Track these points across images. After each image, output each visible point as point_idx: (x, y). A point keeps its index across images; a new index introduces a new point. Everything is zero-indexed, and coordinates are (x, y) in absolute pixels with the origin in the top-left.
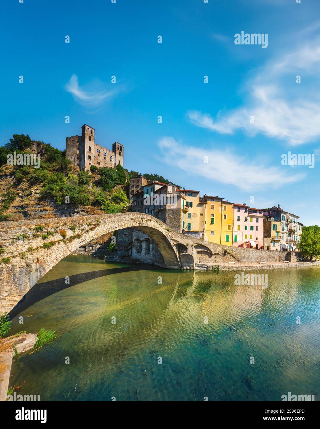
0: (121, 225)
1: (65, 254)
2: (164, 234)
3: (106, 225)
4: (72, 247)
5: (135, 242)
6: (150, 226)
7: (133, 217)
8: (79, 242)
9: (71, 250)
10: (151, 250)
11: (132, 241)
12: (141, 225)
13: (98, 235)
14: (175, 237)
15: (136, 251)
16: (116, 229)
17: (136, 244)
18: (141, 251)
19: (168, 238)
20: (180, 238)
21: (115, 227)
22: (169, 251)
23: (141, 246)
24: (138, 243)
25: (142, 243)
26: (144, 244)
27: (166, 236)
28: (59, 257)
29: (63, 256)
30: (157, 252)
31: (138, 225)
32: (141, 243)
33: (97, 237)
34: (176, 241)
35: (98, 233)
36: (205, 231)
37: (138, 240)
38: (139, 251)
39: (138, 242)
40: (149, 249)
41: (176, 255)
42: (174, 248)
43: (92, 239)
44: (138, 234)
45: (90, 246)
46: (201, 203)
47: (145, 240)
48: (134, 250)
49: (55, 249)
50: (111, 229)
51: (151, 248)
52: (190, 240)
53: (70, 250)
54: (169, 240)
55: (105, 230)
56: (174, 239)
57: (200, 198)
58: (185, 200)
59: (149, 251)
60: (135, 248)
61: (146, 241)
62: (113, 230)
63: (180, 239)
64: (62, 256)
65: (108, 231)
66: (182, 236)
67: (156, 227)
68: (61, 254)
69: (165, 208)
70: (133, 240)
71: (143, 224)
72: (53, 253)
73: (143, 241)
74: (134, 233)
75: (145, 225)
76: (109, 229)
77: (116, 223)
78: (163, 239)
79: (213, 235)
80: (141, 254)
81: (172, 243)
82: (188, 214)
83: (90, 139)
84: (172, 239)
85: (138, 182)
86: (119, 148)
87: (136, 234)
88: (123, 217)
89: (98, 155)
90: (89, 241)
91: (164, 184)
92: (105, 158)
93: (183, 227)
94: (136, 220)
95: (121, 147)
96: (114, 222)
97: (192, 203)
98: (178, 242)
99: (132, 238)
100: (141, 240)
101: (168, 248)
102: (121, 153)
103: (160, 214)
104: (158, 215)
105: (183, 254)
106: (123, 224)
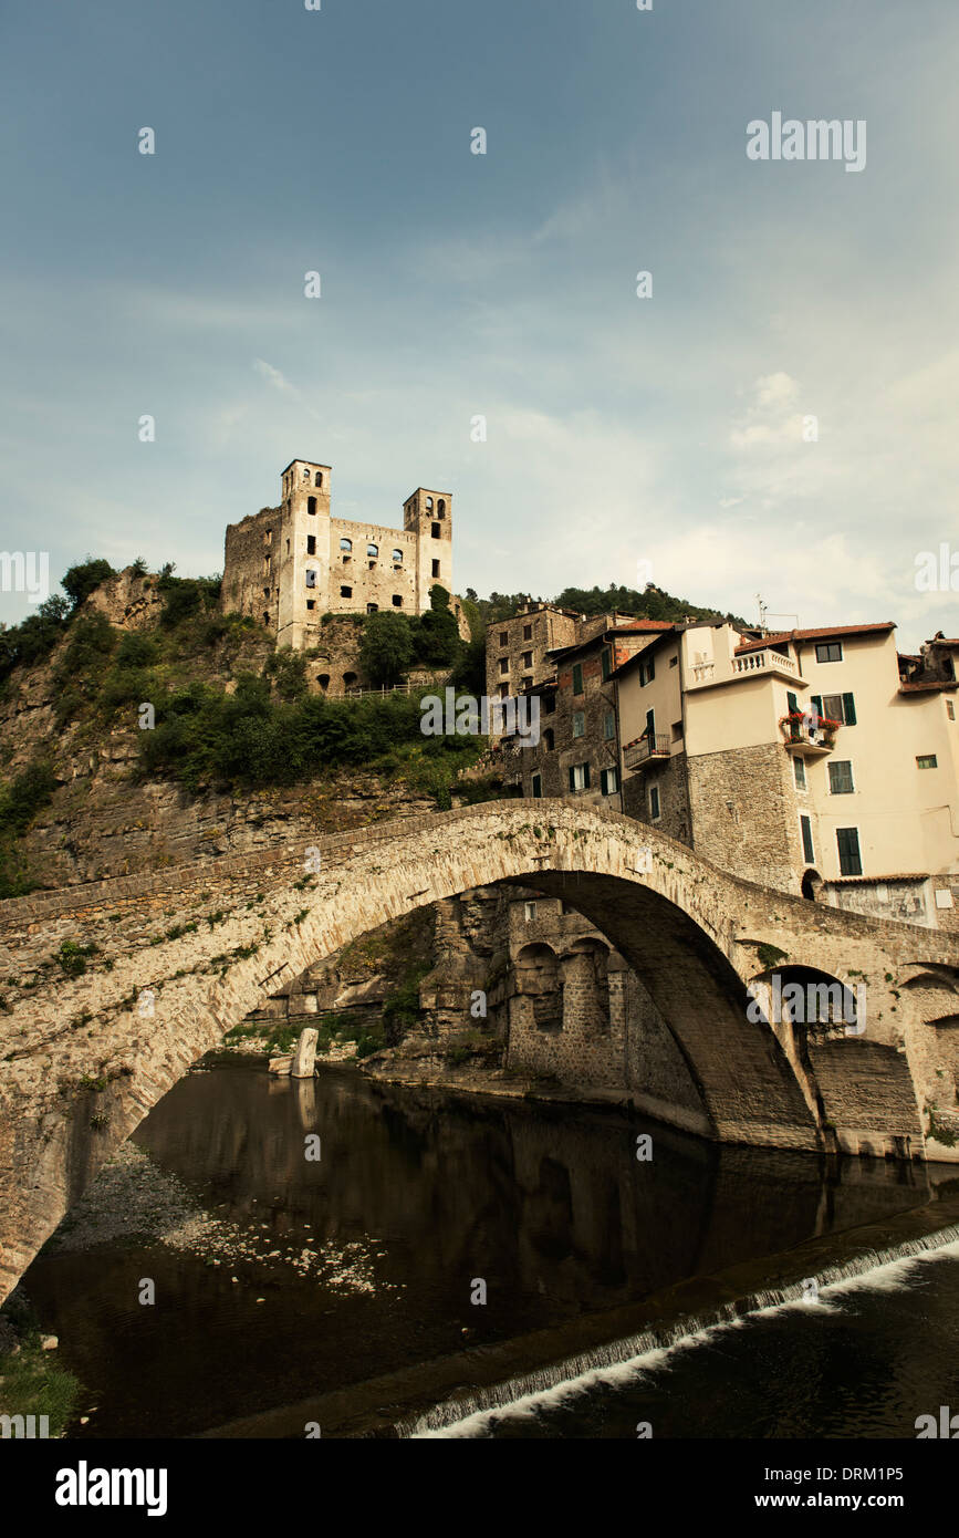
0: (445, 874)
1: (201, 1040)
2: (689, 911)
3: (375, 879)
4: (229, 1005)
5: (525, 964)
6: (600, 870)
7: (505, 829)
8: (257, 978)
9: (228, 1021)
10: (617, 1017)
11: (510, 961)
12: (548, 865)
13: (337, 938)
14: (761, 921)
15: (533, 1022)
16: (421, 901)
17: (531, 975)
18: (559, 1021)
19: (711, 934)
20: (796, 930)
21: (417, 889)
23: (556, 995)
24: (539, 968)
25: (565, 968)
26: (575, 979)
27: (700, 923)
28: (180, 1056)
29: (192, 1048)
30: (650, 1027)
31: (533, 867)
32: (558, 967)
33: (334, 946)
34: (767, 952)
37: (537, 950)
38: (550, 1020)
39: (538, 962)
40: (604, 1008)
41: (779, 1049)
43: (312, 961)
44: (537, 915)
45: (306, 994)
46: (913, 687)
47: (576, 950)
48: (522, 1017)
49: (167, 1016)
50: (397, 903)
51: (616, 1000)
52: (867, 943)
53: (221, 1020)
54: (722, 944)
55: (371, 908)
56: (756, 936)
57: (905, 661)
58: (802, 686)
59: (608, 1016)
60: (523, 1000)
61: (586, 954)
62: (409, 907)
63: (791, 934)
64: (191, 1054)
65: (387, 912)
66: (805, 919)
67: (634, 871)
68: (184, 1043)
69: (684, 753)
70: (514, 951)
71: (560, 858)
72: (157, 1036)
73: (568, 957)
74: (514, 915)
75: (569, 865)
76: (389, 904)
77: (420, 866)
78: (682, 940)
80: (563, 1036)
81: (744, 963)
82: (833, 766)
83: (312, 510)
84: (741, 936)
85: (528, 636)
86: (430, 509)
87: (528, 917)
88: (452, 830)
89: (346, 559)
90: (299, 971)
91: (666, 626)
92: (372, 564)
93: (809, 858)
94: (523, 839)
95: (441, 502)
96: (413, 862)
97: (848, 698)
98: (785, 955)
99: (504, 945)
100: (558, 950)
101: (718, 996)
102: (443, 528)
103: (654, 792)
104: (644, 797)
105: (828, 1042)
106: (457, 870)
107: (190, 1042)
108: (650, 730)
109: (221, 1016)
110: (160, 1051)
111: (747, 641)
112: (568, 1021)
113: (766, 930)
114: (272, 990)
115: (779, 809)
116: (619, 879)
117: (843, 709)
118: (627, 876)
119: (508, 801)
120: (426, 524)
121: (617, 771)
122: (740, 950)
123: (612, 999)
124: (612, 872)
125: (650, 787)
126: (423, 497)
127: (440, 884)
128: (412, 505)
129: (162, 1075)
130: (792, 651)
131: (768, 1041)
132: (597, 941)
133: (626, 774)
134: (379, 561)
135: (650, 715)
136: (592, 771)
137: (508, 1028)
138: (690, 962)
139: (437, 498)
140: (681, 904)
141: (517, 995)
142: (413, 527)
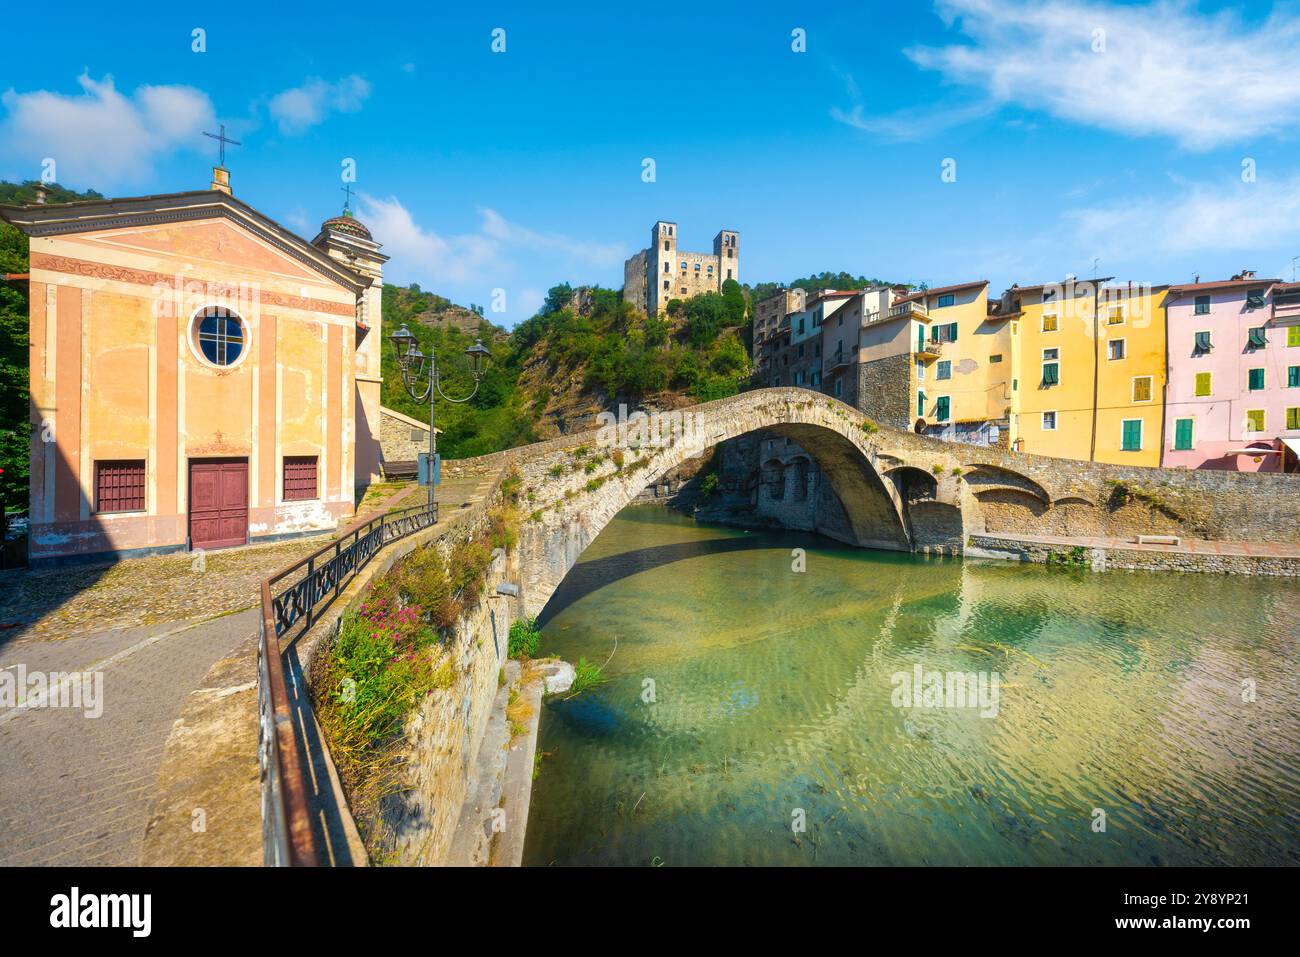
0: (732, 426)
1: (620, 503)
2: (853, 441)
4: (632, 489)
5: (768, 469)
6: (810, 422)
7: (762, 403)
8: (644, 477)
9: (631, 494)
10: (812, 492)
11: (760, 468)
12: (783, 421)
13: (682, 457)
14: (891, 446)
15: (769, 494)
16: (720, 440)
17: (770, 474)
18: (783, 495)
19: (864, 452)
20: (910, 450)
21: (719, 434)
22: (869, 494)
23: (782, 481)
24: (773, 471)
25: (786, 470)
26: (791, 475)
27: (859, 446)
28: (611, 510)
29: (617, 506)
30: (828, 497)
31: (775, 422)
32: (783, 470)
33: (679, 462)
34: (892, 460)
35: (681, 453)
36: (1012, 417)
37: (774, 462)
38: (778, 495)
39: (774, 468)
40: (805, 489)
41: (894, 506)
42: (888, 483)
43: (669, 468)
44: (774, 446)
45: (664, 484)
46: (993, 318)
47: (794, 462)
48: (764, 492)
49: (606, 491)
50: (709, 441)
51: (811, 486)
52: (947, 455)
53: (629, 494)
54: (869, 457)
56: (888, 453)
57: (990, 303)
58: (928, 321)
59: (807, 492)
60: (765, 485)
61: (799, 464)
62: (715, 442)
63: (907, 452)
64: (616, 509)
66: (915, 443)
67: (827, 423)
68: (613, 504)
69: (858, 362)
70: (762, 465)
71: (790, 417)
72: (602, 500)
73: (788, 465)
74: (763, 445)
75: (794, 420)
77: (721, 423)
78: (848, 456)
79: (1053, 427)
80: (784, 502)
81: (879, 466)
82: (941, 365)
83: (667, 248)
84: (880, 453)
85: (776, 307)
86: (728, 242)
87: (769, 448)
88: (737, 404)
89: (684, 274)
90: (663, 473)
91: (854, 293)
92: (697, 275)
93: (921, 413)
94: (771, 408)
95: (733, 237)
96: (717, 421)
97: (954, 326)
98: (902, 462)
99: (758, 460)
100: (784, 462)
101: (864, 482)
102: (734, 251)
103: (840, 383)
104: (833, 386)
105: (919, 503)
106: (738, 424)
107: (616, 504)
108: (840, 350)
109: (629, 492)
110: (603, 507)
111: (899, 298)
112: (786, 495)
113: (893, 450)
114: (651, 481)
115: (907, 389)
116: (819, 426)
117: (951, 332)
118: (824, 425)
119: (765, 390)
120: (725, 250)
121: (820, 373)
122: (878, 460)
123: (809, 485)
124: (816, 423)
125: (837, 381)
126: (724, 234)
127: (729, 431)
128: (718, 241)
129: (604, 518)
130: (924, 301)
131: (888, 502)
132: (803, 458)
133: (825, 375)
134: (701, 272)
135: (840, 343)
136: (807, 373)
137: (757, 498)
138: (851, 466)
139: (731, 235)
140: (850, 438)
141: (763, 483)
142: (718, 252)
